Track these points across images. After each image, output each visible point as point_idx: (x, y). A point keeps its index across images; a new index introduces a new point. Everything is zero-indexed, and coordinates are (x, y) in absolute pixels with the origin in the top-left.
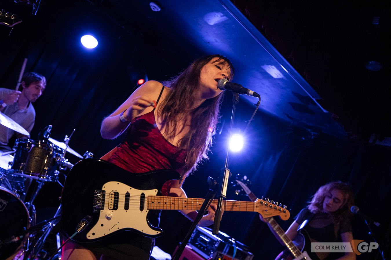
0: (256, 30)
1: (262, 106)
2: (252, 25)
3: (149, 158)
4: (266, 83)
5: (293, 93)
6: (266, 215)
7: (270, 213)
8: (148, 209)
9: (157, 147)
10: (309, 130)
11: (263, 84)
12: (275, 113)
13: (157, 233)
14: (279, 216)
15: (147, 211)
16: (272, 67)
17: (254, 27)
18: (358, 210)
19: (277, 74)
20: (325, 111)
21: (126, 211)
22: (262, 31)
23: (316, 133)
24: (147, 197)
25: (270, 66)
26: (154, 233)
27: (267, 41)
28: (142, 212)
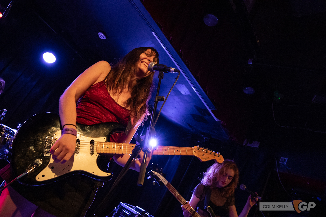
0: (176, 54)
1: (172, 117)
2: (173, 49)
3: (99, 114)
4: (177, 99)
5: (195, 106)
6: (204, 159)
7: (207, 157)
8: (98, 153)
9: (107, 106)
10: (203, 136)
11: (174, 100)
12: (180, 123)
13: (108, 174)
14: (215, 159)
15: (97, 155)
16: (182, 86)
17: (175, 51)
18: (246, 187)
19: (185, 91)
20: (216, 119)
21: (77, 155)
22: (180, 54)
23: (208, 138)
24: (97, 142)
25: (181, 85)
26: (104, 174)
27: (183, 62)
28: (92, 156)
